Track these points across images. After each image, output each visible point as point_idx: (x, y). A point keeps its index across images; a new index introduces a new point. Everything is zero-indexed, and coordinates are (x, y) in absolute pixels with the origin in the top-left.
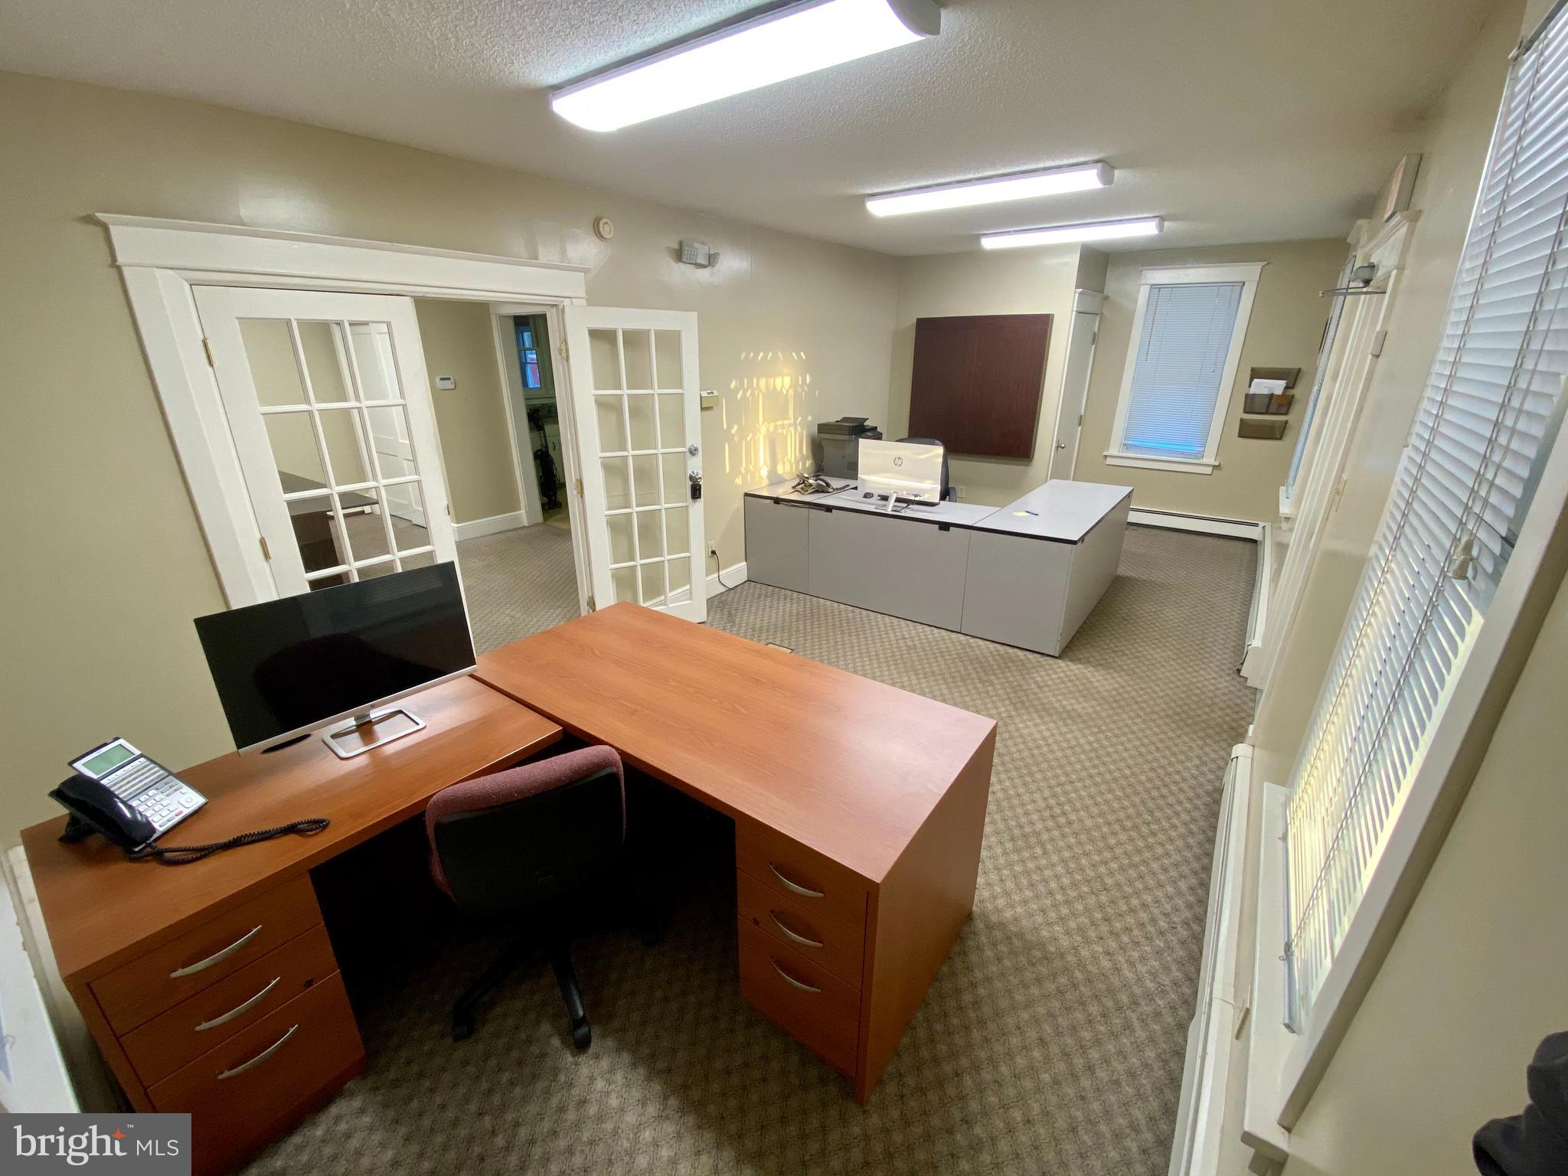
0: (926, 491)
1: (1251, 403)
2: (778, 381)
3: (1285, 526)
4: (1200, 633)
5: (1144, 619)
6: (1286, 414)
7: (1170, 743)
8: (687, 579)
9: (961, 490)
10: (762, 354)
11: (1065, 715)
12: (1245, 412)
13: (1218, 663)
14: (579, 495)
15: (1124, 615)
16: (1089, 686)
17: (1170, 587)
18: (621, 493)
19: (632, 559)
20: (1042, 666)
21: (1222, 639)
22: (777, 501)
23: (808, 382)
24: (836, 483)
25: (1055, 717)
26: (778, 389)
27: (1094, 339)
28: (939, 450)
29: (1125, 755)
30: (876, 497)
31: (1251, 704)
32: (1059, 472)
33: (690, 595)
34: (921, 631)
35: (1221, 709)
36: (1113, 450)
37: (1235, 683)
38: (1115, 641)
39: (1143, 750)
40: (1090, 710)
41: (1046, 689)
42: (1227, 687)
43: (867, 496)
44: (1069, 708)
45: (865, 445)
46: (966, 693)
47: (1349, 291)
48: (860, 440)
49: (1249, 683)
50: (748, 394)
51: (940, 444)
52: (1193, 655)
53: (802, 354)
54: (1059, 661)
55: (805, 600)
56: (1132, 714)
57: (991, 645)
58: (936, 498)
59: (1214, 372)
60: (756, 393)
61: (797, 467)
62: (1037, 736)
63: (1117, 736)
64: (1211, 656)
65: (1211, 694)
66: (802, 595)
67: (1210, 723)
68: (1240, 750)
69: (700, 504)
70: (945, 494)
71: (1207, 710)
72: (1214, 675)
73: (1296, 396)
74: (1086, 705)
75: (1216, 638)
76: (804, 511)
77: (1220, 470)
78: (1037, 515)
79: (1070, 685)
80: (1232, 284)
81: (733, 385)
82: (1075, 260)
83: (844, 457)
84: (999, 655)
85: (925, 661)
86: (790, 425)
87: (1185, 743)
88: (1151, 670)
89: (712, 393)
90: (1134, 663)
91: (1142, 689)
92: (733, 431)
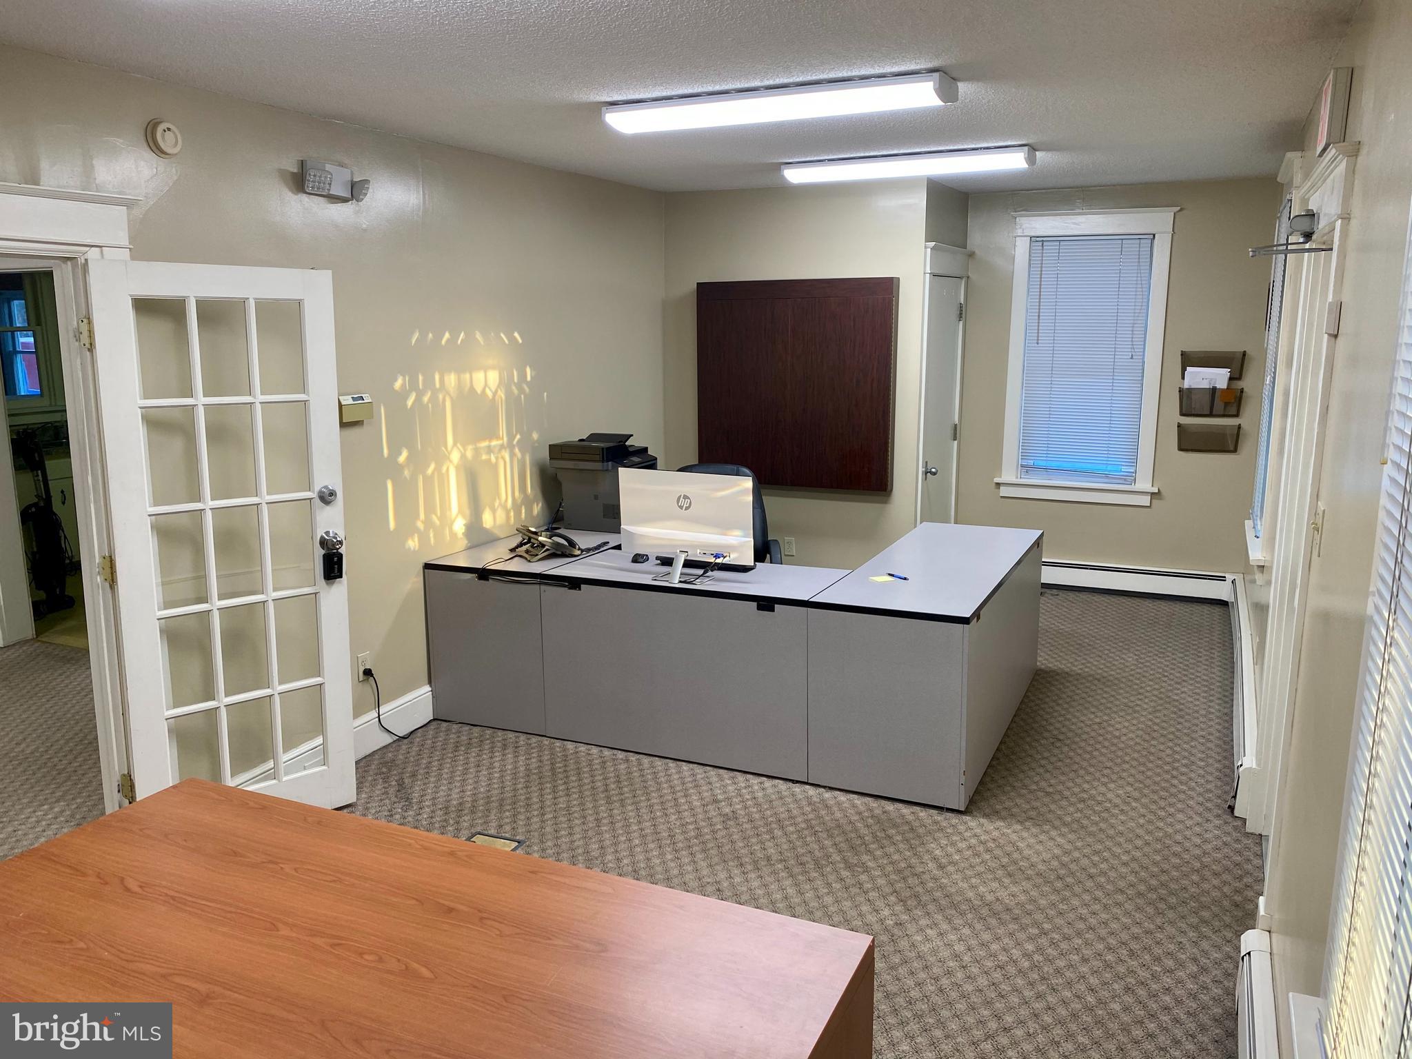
0: (733, 548)
1: (1189, 401)
2: (479, 377)
3: (1259, 577)
4: (1169, 751)
5: (1084, 737)
6: (1237, 415)
7: (1148, 941)
8: (317, 724)
9: (788, 544)
10: (447, 335)
11: (985, 911)
12: (1182, 414)
13: (1201, 799)
14: (107, 585)
15: (1055, 732)
16: (1016, 856)
17: (1117, 682)
18: (190, 575)
19: (210, 696)
20: (941, 829)
21: (1201, 760)
22: (484, 574)
23: (529, 378)
24: (585, 540)
25: (970, 916)
26: (479, 391)
27: (961, 314)
28: (747, 483)
29: (1084, 969)
30: (653, 560)
31: (1257, 862)
32: (933, 512)
33: (324, 755)
34: (743, 785)
35: (1216, 874)
36: (1008, 474)
37: (1229, 829)
38: (1048, 775)
39: (1110, 957)
40: (1023, 898)
41: (951, 869)
42: (1217, 837)
43: (638, 559)
44: (990, 898)
45: (627, 476)
46: (826, 891)
47: (1290, 247)
48: (620, 469)
49: (1250, 828)
50: (426, 399)
51: (747, 471)
52: (1164, 789)
53: (516, 335)
54: (967, 818)
55: (540, 747)
56: (1087, 897)
57: (858, 801)
58: (749, 560)
59: (1132, 358)
60: (441, 397)
61: (518, 513)
62: (945, 953)
63: (1067, 938)
64: (1190, 789)
65: (1198, 852)
66: (534, 740)
67: (1203, 899)
68: (1252, 940)
69: (340, 589)
70: (763, 551)
71: (1195, 878)
72: (1198, 819)
73: (1245, 389)
74: (1014, 889)
75: (1192, 758)
76: (534, 590)
77: (1160, 499)
78: (905, 579)
79: (988, 857)
80: (1139, 237)
81: (398, 385)
82: (919, 201)
83: (596, 497)
84: (872, 817)
85: (754, 840)
86: (502, 447)
87: (1171, 938)
88: (1105, 820)
89: (362, 398)
90: (1078, 810)
91: (1096, 853)
92: (402, 458)
